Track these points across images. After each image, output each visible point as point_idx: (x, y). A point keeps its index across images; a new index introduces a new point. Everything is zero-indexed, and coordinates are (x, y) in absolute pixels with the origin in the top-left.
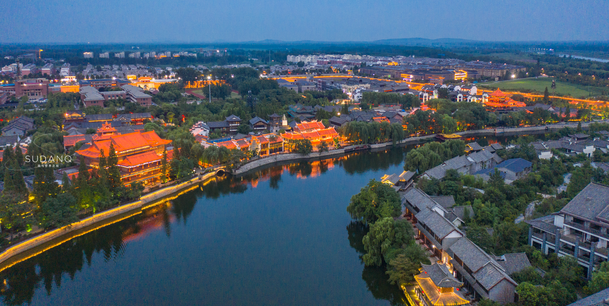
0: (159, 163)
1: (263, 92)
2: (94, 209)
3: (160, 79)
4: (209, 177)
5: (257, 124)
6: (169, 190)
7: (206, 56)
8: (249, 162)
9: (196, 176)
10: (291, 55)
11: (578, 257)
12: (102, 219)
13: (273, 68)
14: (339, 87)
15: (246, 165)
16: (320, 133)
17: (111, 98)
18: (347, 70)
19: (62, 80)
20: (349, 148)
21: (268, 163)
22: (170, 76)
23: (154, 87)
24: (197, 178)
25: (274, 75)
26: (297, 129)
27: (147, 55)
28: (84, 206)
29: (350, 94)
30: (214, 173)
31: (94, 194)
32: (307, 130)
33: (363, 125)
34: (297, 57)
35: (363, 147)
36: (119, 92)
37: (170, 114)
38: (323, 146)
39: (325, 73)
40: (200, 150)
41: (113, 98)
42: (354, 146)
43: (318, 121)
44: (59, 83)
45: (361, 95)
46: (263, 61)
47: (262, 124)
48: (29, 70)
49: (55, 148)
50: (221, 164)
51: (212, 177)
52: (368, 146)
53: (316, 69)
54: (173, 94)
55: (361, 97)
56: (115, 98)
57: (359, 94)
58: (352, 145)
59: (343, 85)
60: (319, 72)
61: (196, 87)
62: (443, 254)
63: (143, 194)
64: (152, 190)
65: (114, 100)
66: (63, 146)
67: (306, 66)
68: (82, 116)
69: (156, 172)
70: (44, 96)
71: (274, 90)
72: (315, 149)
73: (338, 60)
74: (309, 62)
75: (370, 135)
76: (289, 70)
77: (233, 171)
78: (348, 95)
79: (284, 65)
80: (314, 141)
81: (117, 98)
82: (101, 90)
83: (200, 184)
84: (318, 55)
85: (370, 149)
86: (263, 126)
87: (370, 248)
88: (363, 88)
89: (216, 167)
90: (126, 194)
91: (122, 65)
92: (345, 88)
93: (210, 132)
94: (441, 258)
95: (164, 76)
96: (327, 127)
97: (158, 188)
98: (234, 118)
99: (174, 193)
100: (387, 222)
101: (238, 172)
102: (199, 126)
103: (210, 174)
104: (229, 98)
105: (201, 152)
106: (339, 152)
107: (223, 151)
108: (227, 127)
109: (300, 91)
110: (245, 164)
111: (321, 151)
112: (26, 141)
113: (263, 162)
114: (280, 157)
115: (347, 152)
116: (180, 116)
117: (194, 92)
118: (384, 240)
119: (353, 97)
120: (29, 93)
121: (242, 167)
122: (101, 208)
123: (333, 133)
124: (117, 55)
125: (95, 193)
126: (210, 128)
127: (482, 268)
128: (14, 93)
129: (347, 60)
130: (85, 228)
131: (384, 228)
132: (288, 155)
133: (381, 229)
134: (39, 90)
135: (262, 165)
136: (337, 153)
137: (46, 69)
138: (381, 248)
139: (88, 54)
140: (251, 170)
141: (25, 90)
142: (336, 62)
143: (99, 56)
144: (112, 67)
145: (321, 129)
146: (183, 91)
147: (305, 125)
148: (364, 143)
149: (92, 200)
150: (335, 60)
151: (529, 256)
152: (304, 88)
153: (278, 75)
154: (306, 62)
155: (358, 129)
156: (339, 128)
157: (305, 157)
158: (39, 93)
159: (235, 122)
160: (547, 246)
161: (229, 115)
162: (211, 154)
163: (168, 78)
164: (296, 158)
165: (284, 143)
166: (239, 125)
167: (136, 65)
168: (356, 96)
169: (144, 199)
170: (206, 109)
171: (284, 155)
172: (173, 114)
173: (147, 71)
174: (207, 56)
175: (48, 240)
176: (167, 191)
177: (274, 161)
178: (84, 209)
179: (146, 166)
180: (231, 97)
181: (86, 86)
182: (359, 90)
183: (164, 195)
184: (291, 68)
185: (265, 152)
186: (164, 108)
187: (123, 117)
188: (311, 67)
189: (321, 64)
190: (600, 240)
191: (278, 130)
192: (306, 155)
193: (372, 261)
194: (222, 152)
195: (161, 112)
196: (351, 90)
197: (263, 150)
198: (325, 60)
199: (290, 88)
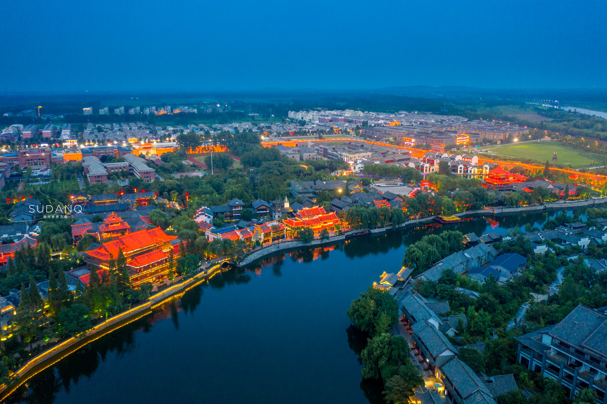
0: (166, 260)
1: (265, 164)
2: (107, 314)
3: (161, 142)
4: (214, 270)
5: (260, 208)
6: (176, 288)
7: (206, 113)
8: (252, 253)
9: (202, 270)
10: (292, 111)
11: (563, 378)
12: (114, 323)
13: (274, 127)
14: (341, 155)
15: (250, 256)
16: (321, 219)
17: (114, 171)
18: (348, 130)
19: (64, 144)
20: (350, 233)
21: (271, 252)
22: (172, 139)
23: (156, 153)
24: (203, 272)
25: (275, 136)
26: (299, 215)
27: (147, 111)
28: (96, 311)
29: (351, 163)
30: (218, 266)
31: (105, 299)
32: (308, 216)
33: (364, 211)
34: (298, 113)
35: (363, 232)
36: (122, 164)
37: (174, 193)
38: (324, 234)
39: (327, 134)
40: (205, 243)
41: (116, 170)
42: (355, 231)
43: (319, 207)
44: (61, 148)
45: (363, 166)
46: (264, 117)
47: (264, 207)
48: (30, 132)
49: (64, 240)
50: (225, 256)
51: (217, 269)
52: (369, 231)
53: (318, 130)
54: (176, 165)
55: (362, 167)
56: (119, 170)
57: (360, 165)
58: (353, 230)
59: (344, 154)
60: (320, 133)
61: (198, 153)
62: (436, 370)
63: (152, 294)
64: (161, 289)
65: (117, 173)
66: (72, 236)
67: (308, 124)
68: (88, 199)
69: (163, 269)
70: (48, 166)
71: (276, 161)
72: (317, 235)
73: (340, 118)
74: (310, 120)
75: (370, 220)
76: (290, 131)
77: (238, 263)
78: (349, 164)
79: (285, 123)
80: (316, 227)
81: (120, 170)
82: (104, 159)
83: (206, 278)
84: (320, 111)
85: (370, 233)
86: (266, 210)
87: (368, 362)
88: (364, 159)
89: (221, 259)
90: (136, 296)
91: (122, 123)
92: (347, 157)
93: (214, 217)
94: (434, 373)
95: (166, 138)
96: (328, 213)
97: (165, 286)
98: (237, 203)
99: (182, 289)
100: (384, 339)
101: (242, 264)
102: (203, 212)
103: (215, 267)
104: (231, 168)
105: (205, 245)
106: (340, 239)
107: (227, 243)
108: (230, 212)
109: (301, 159)
110: (248, 255)
111: (322, 239)
112: (35, 230)
113: (265, 252)
114: (282, 246)
115: (347, 238)
116: (184, 194)
117: (196, 158)
118: (381, 357)
119: (355, 168)
120: (32, 163)
121: (246, 258)
122: (113, 313)
123: (334, 219)
124: (117, 111)
125: (107, 298)
126: (214, 213)
127: (471, 395)
128: (17, 163)
129: (349, 117)
130: (98, 333)
131: (381, 345)
132: (290, 243)
133: (378, 346)
134: (42, 159)
135: (264, 254)
136: (338, 239)
137: (47, 132)
138: (378, 364)
139: (87, 110)
140: (254, 261)
141: (28, 160)
142: (337, 120)
143: (98, 112)
144: (112, 125)
145: (323, 214)
146: (185, 158)
147: (306, 211)
148: (364, 228)
149: (104, 306)
150: (337, 117)
151: (516, 376)
152: (306, 156)
153: (279, 136)
154: (307, 119)
155: (359, 214)
156: (340, 212)
157: (307, 245)
158: (42, 162)
159: (238, 206)
160: (534, 363)
161: (231, 198)
162: (216, 248)
163: (170, 141)
164: (298, 245)
165: (287, 230)
166: (242, 209)
167: (136, 123)
168: (357, 167)
169: (153, 299)
170: (209, 185)
171: (287, 243)
172: (177, 193)
173: (148, 132)
174: (208, 112)
175: (66, 348)
176: (175, 288)
177: (276, 250)
178: (96, 314)
179: (153, 266)
180: (233, 167)
181: (89, 155)
182: (361, 161)
183: (172, 293)
184: (292, 128)
185: (268, 241)
186: (167, 185)
187: (127, 198)
188: (312, 126)
189: (322, 122)
190: (583, 365)
191: (281, 216)
192: (307, 243)
193: (369, 375)
194: (226, 245)
195: (164, 189)
196: (353, 159)
197: (266, 239)
198: (327, 118)
199: (292, 156)
